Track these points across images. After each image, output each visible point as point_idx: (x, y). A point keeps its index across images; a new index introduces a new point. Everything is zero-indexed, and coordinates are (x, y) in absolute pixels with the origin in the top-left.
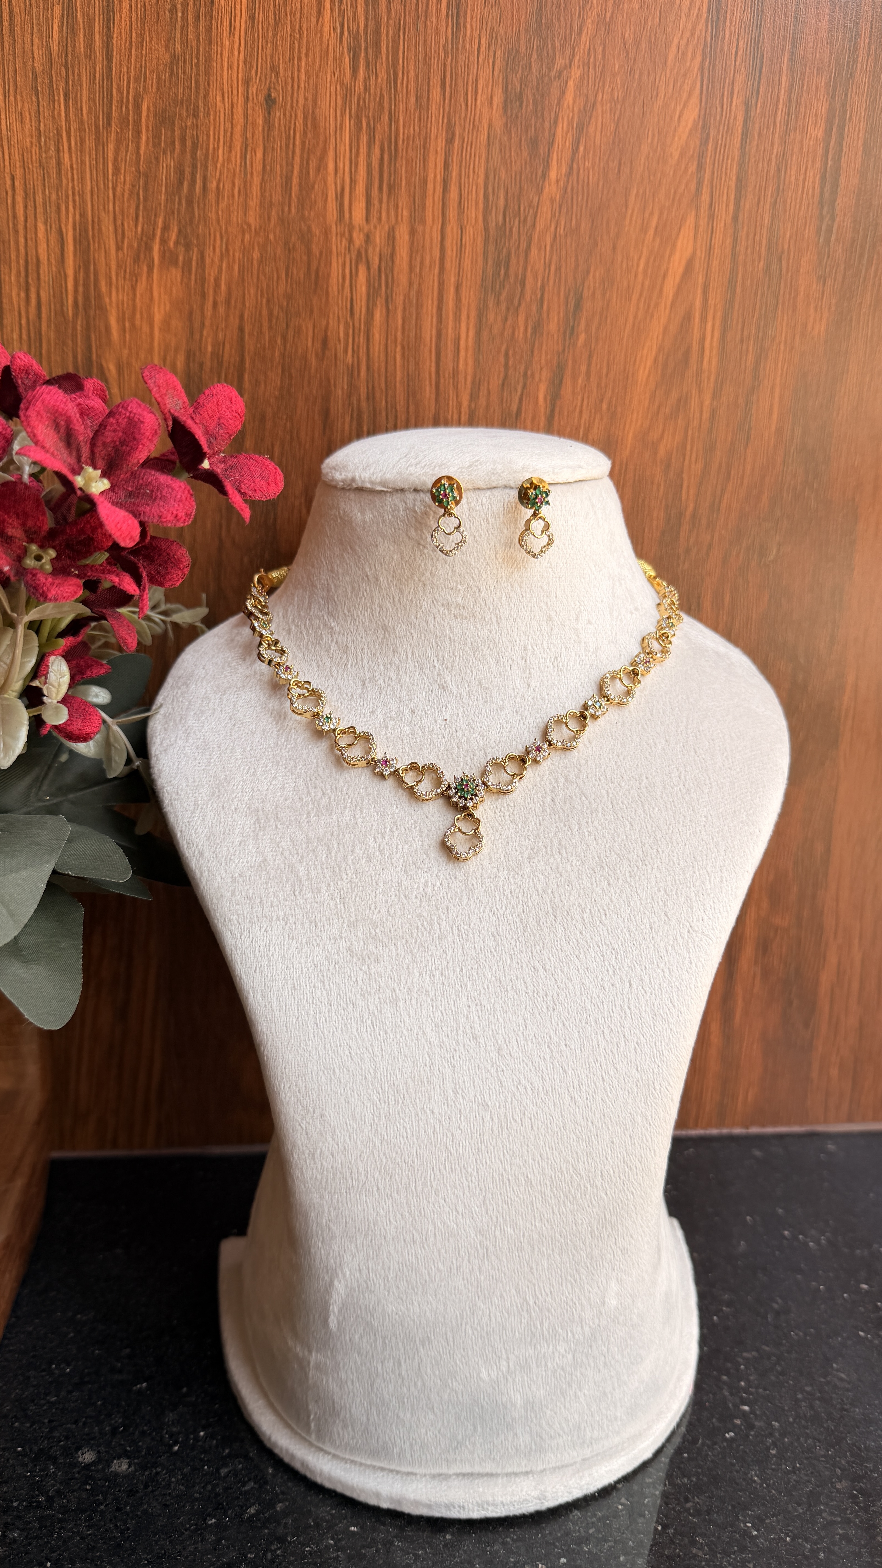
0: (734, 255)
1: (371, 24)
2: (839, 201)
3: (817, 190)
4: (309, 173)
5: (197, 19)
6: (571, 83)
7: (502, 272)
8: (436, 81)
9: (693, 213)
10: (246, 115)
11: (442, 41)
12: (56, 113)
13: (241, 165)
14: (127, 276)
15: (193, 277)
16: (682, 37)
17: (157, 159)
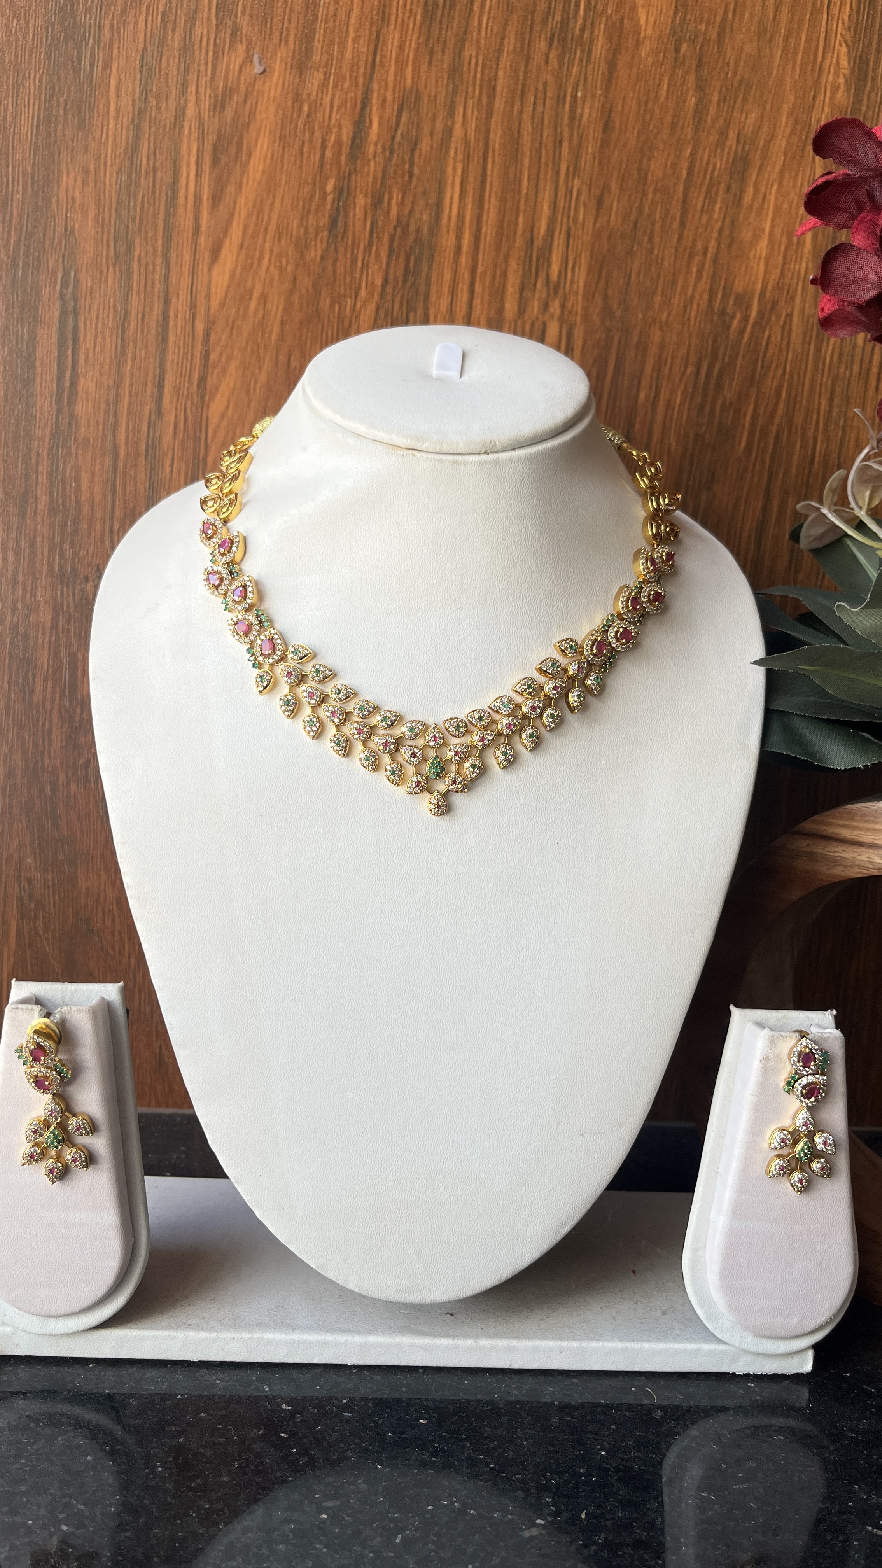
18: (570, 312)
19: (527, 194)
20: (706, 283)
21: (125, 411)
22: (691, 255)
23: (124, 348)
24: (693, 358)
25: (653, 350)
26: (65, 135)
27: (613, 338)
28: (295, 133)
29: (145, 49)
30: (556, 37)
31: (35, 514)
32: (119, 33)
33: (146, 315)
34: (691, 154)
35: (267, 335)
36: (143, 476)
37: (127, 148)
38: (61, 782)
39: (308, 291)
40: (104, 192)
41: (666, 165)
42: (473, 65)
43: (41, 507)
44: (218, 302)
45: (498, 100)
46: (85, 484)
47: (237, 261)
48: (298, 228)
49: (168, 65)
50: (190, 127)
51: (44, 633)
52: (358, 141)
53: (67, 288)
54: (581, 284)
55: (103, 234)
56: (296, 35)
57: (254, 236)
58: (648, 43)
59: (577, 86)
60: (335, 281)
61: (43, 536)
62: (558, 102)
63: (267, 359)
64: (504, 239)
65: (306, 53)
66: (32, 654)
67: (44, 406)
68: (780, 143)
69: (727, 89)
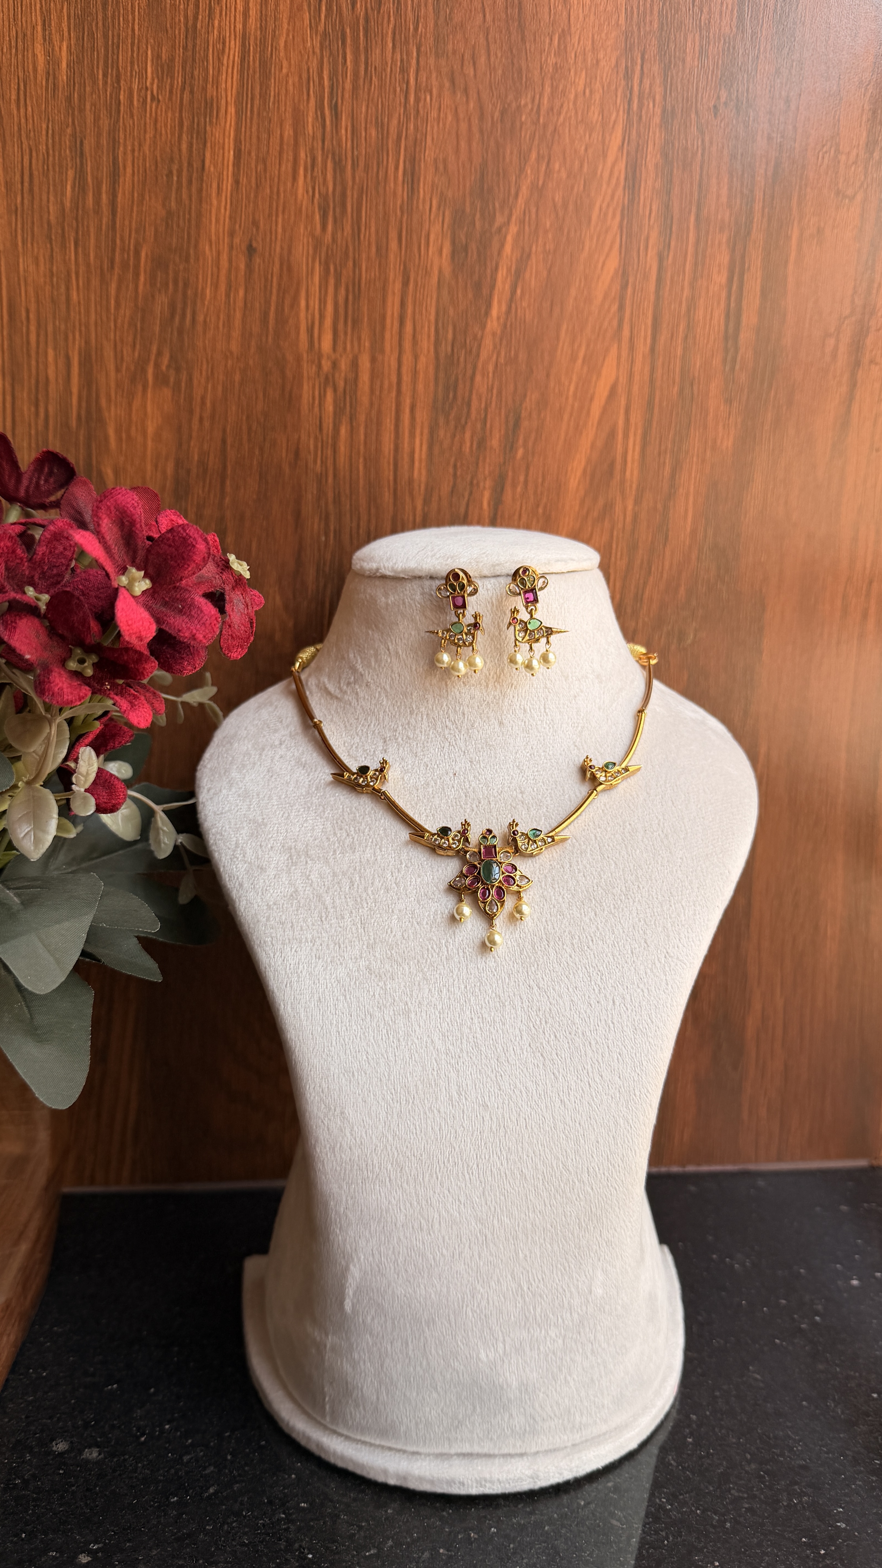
0: (652, 381)
1: (339, 188)
2: (742, 336)
3: (723, 328)
4: (283, 310)
5: (190, 182)
6: (509, 238)
7: (451, 395)
8: (393, 234)
9: (616, 346)
10: (230, 261)
11: (399, 202)
12: (67, 257)
13: (225, 303)
14: (125, 395)
15: (182, 396)
16: (603, 201)
17: (153, 296)
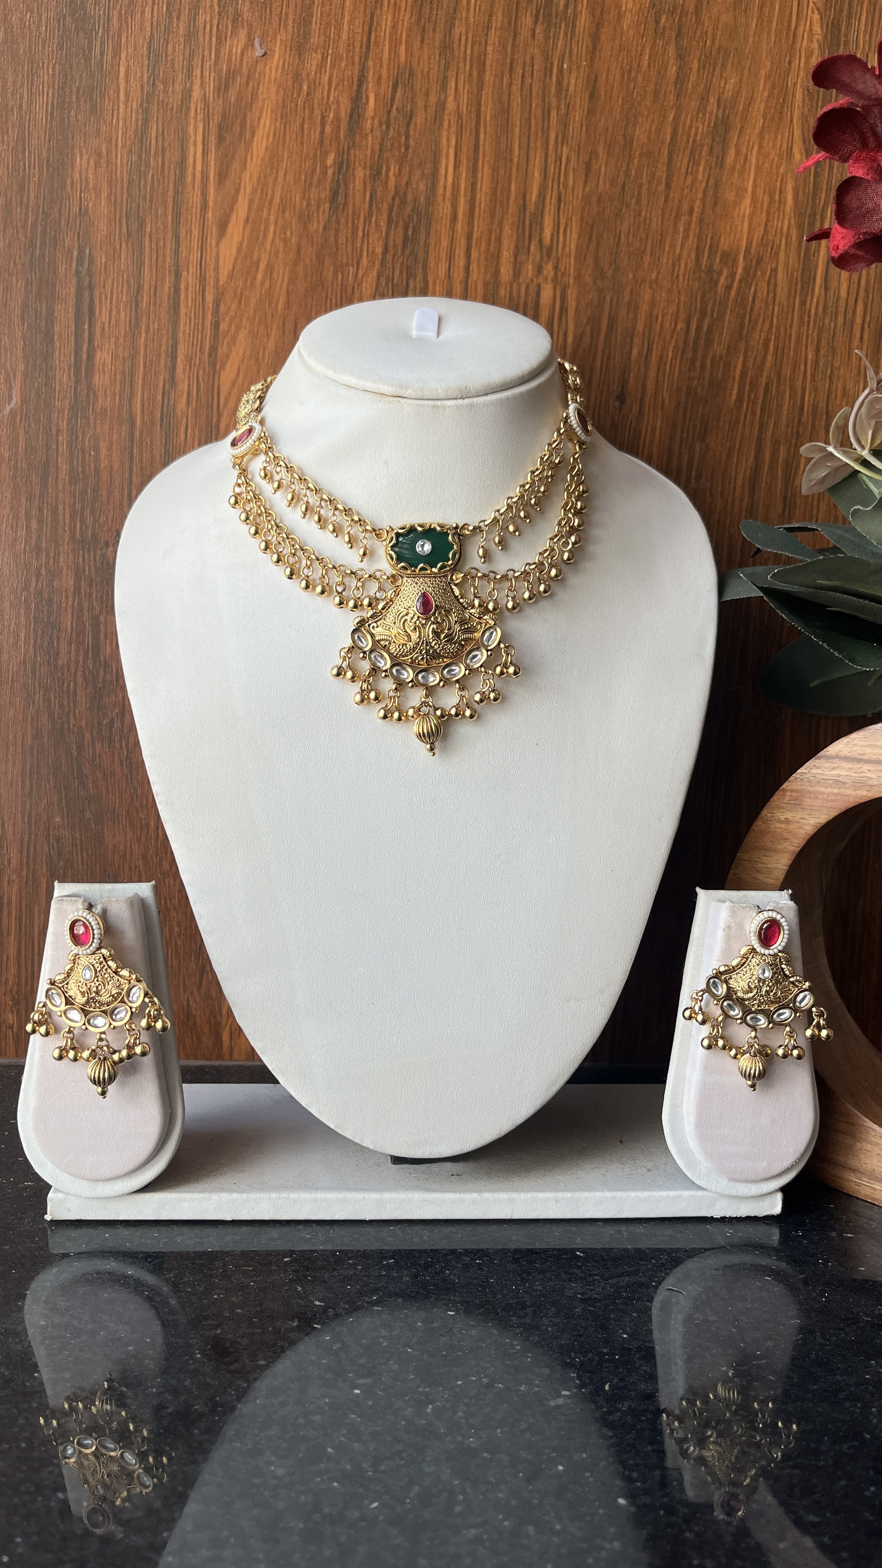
18: (563, 274)
19: (518, 162)
20: (693, 242)
21: (140, 381)
22: (677, 216)
23: (137, 320)
24: (683, 315)
25: (644, 308)
26: (78, 121)
27: (604, 297)
28: (296, 110)
29: (152, 36)
30: (541, 13)
31: (56, 483)
32: (126, 22)
33: (159, 288)
34: (674, 119)
35: (274, 305)
36: (159, 443)
37: (136, 130)
38: (86, 742)
39: (311, 260)
40: (116, 172)
41: (650, 131)
42: (463, 42)
43: (62, 475)
44: (226, 273)
45: (488, 75)
46: (103, 453)
47: (243, 234)
48: (301, 201)
49: (174, 51)
50: (196, 108)
51: (67, 598)
52: (355, 116)
53: (82, 265)
54: (573, 247)
55: (115, 212)
56: (294, 20)
57: (259, 210)
58: (629, 17)
59: (563, 58)
60: (337, 250)
61: (64, 503)
62: (545, 74)
63: (274, 327)
64: (498, 206)
65: (304, 36)
66: (57, 618)
67: (63, 379)
68: (759, 106)
69: (706, 57)
